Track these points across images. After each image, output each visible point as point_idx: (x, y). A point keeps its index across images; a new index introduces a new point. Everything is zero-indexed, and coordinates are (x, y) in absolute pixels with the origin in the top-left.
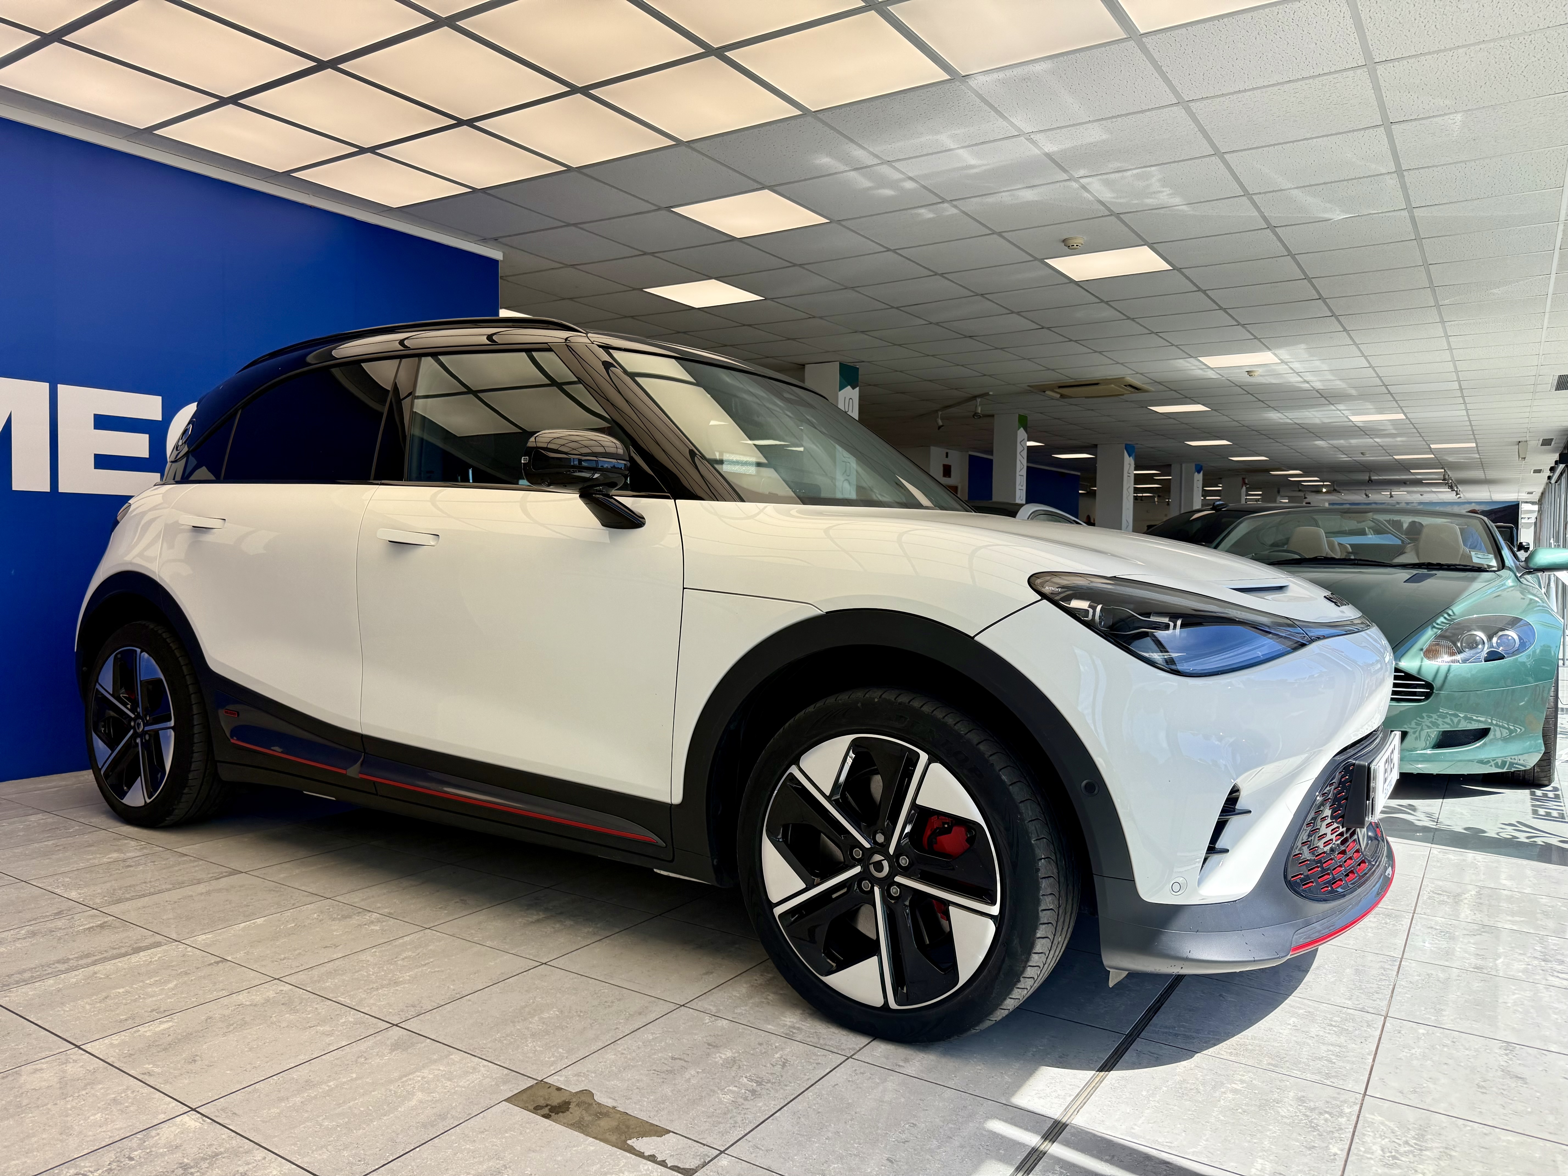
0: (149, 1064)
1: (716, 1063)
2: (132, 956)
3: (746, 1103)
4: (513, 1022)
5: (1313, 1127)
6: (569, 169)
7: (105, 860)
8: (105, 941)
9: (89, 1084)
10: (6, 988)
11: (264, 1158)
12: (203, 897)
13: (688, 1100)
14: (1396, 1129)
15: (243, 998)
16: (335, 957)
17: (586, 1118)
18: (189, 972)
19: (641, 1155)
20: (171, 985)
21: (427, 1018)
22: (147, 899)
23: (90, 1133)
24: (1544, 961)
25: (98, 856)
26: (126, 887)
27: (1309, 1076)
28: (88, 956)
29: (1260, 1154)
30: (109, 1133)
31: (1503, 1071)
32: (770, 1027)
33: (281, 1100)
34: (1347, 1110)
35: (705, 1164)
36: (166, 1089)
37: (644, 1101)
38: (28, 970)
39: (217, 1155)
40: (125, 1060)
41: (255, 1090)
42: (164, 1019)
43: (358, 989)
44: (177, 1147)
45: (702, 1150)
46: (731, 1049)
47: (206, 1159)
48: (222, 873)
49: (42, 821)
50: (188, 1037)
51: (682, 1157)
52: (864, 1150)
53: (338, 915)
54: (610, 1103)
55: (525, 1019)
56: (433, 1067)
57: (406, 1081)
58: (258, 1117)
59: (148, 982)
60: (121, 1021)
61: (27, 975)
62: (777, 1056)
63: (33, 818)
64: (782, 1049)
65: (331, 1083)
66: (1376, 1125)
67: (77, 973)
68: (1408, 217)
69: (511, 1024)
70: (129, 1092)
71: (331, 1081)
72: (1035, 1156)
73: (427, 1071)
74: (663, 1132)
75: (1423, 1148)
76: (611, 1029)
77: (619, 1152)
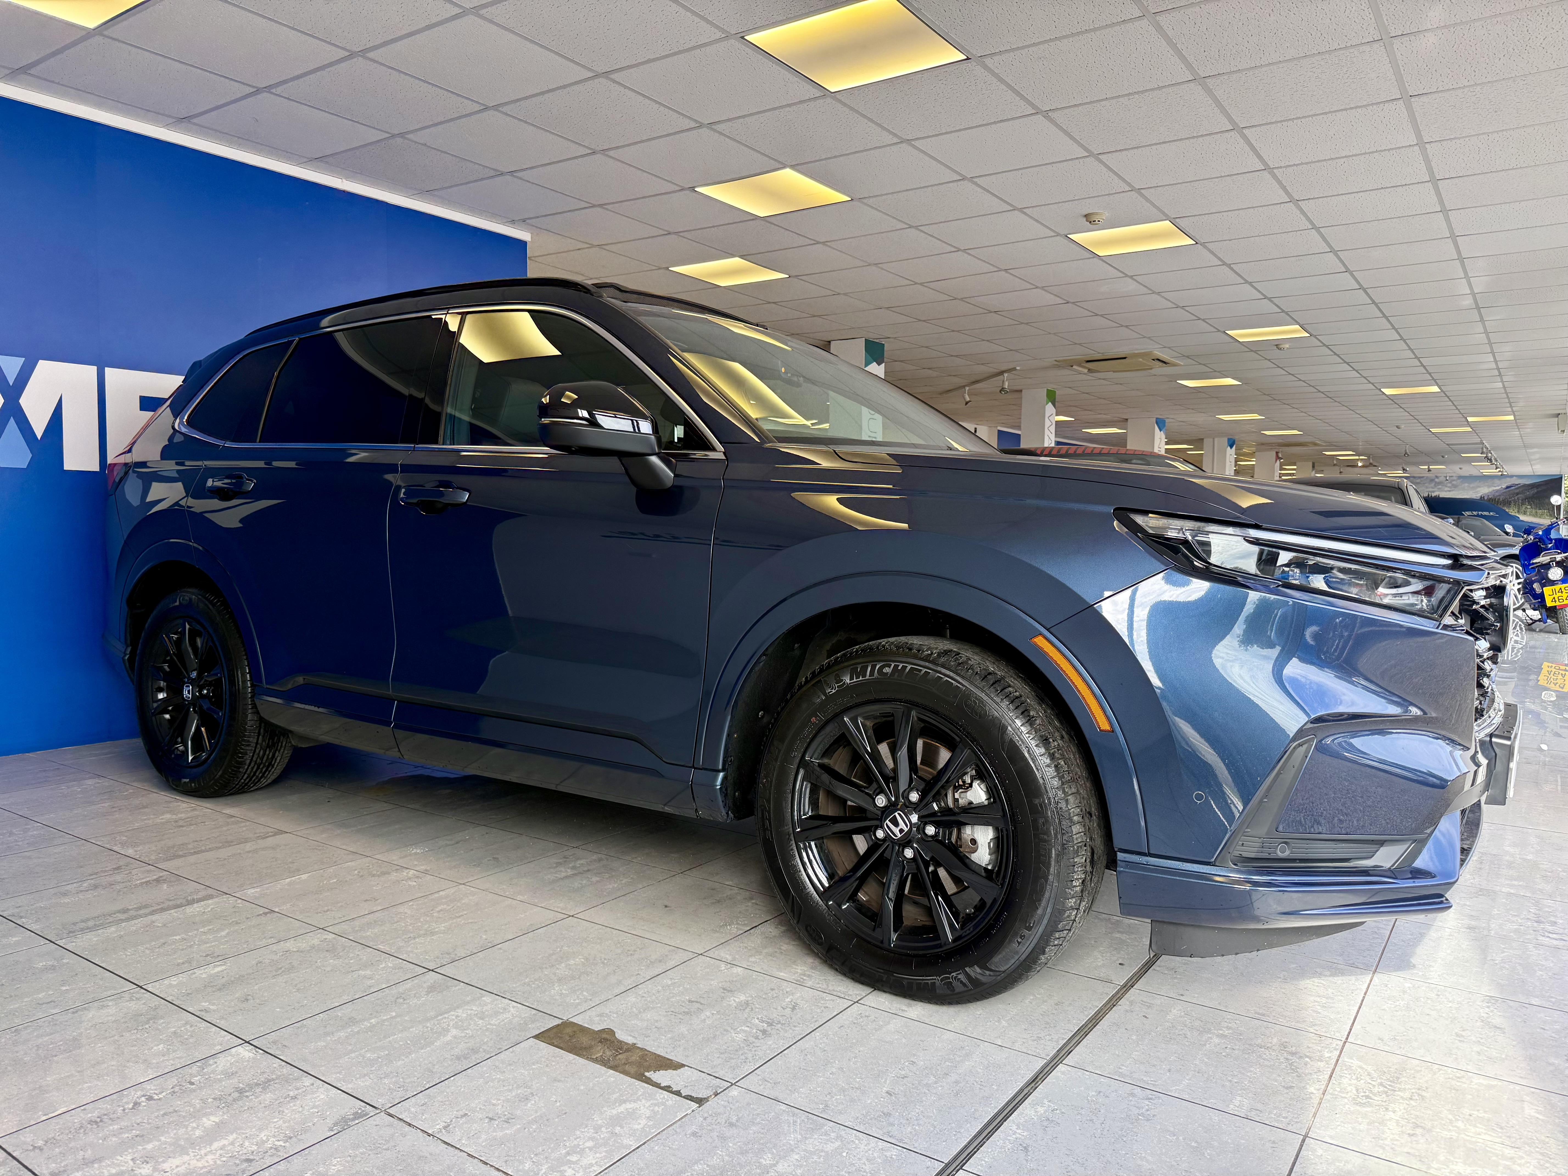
0: (205, 1002)
1: (730, 1005)
2: (187, 907)
3: (756, 1041)
4: (541, 968)
5: (1293, 1069)
7: (159, 821)
8: (161, 893)
9: (151, 1019)
10: (71, 935)
11: (313, 1084)
12: (250, 855)
13: (703, 1038)
14: (1373, 1072)
15: (290, 945)
16: (375, 909)
17: (608, 1053)
18: (239, 921)
19: (657, 1085)
20: (223, 933)
21: (461, 964)
22: (199, 855)
23: (154, 1061)
24: (1537, 922)
25: (152, 816)
26: (179, 845)
28: (146, 907)
29: (1240, 1092)
30: (172, 1062)
31: (1483, 1021)
32: (782, 974)
33: (327, 1034)
34: (1327, 1055)
35: (716, 1094)
36: (222, 1024)
37: (662, 1039)
38: (92, 919)
39: (269, 1081)
40: (182, 999)
41: (303, 1026)
42: (218, 963)
43: (397, 938)
44: (232, 1074)
45: (714, 1082)
46: (744, 994)
47: (260, 1085)
48: (268, 833)
49: (97, 785)
50: (240, 979)
51: (696, 1088)
52: (866, 1084)
53: (377, 872)
54: (630, 1040)
55: (553, 966)
56: (466, 1007)
57: (442, 1019)
58: (306, 1049)
59: (202, 930)
60: (178, 965)
61: (91, 924)
62: (788, 1000)
63: (90, 782)
64: (792, 994)
65: (373, 1020)
66: (1354, 1068)
67: (136, 921)
68: (1431, 188)
69: (540, 970)
70: (188, 1027)
71: (372, 1018)
72: (1026, 1091)
73: (461, 1011)
74: (678, 1066)
75: (1397, 1089)
76: (633, 975)
77: (637, 1083)
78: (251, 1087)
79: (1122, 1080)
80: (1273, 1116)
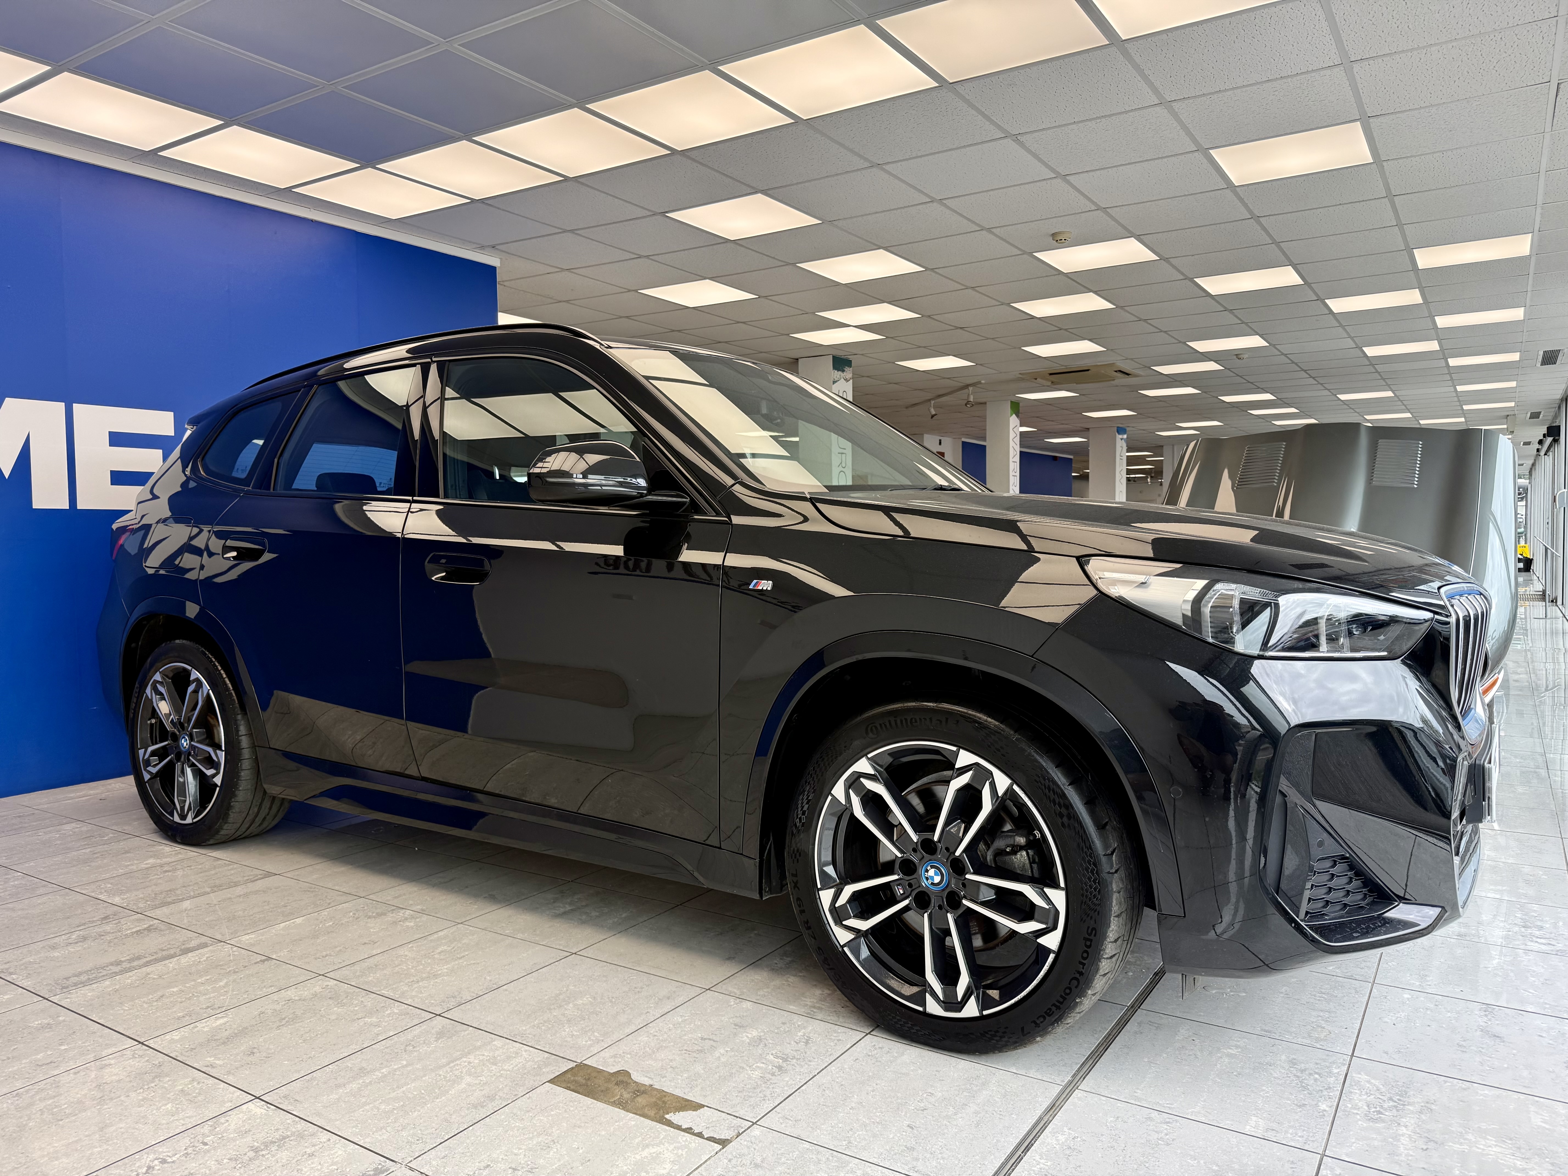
0: (210, 1057)
1: (743, 1042)
2: (181, 957)
3: (773, 1078)
4: (550, 1009)
5: (1303, 1087)
6: (566, 179)
7: (143, 866)
8: (153, 943)
9: (156, 1077)
10: (65, 990)
11: (329, 1140)
12: (241, 900)
13: (720, 1077)
14: (1381, 1086)
15: (291, 993)
16: (375, 952)
17: (625, 1096)
18: (237, 970)
19: (679, 1128)
20: (222, 984)
21: (468, 1007)
22: (188, 902)
24: (1524, 927)
25: (135, 862)
26: (167, 891)
27: (1300, 1040)
28: (139, 958)
29: (1254, 1112)
30: (182, 1121)
31: (1482, 1031)
32: (792, 1008)
33: (338, 1086)
34: (1335, 1071)
35: (739, 1135)
36: (230, 1079)
37: (678, 1079)
38: (84, 972)
39: (284, 1138)
40: (187, 1054)
41: (313, 1079)
42: (219, 1015)
43: (400, 982)
44: (246, 1132)
45: (735, 1122)
46: (756, 1029)
47: (276, 1142)
48: (257, 876)
49: (77, 830)
50: (243, 1032)
51: (717, 1128)
52: (886, 1118)
53: (373, 913)
54: (646, 1081)
55: (561, 1006)
56: (478, 1053)
57: (454, 1066)
58: (319, 1103)
59: (199, 981)
60: (179, 1019)
61: (83, 978)
62: (800, 1034)
63: (68, 827)
64: (805, 1028)
65: (384, 1070)
66: (1362, 1083)
67: (130, 974)
68: (1388, 205)
69: (548, 1011)
70: (195, 1083)
71: (383, 1068)
72: (1045, 1119)
73: (473, 1057)
74: (698, 1106)
75: (1406, 1103)
76: (642, 1014)
77: (659, 1125)
78: (266, 1145)
79: (1139, 1104)
80: (1289, 1136)
